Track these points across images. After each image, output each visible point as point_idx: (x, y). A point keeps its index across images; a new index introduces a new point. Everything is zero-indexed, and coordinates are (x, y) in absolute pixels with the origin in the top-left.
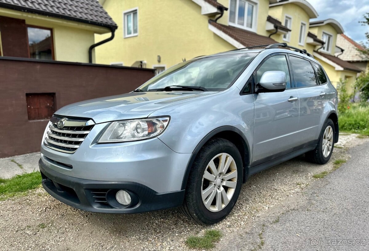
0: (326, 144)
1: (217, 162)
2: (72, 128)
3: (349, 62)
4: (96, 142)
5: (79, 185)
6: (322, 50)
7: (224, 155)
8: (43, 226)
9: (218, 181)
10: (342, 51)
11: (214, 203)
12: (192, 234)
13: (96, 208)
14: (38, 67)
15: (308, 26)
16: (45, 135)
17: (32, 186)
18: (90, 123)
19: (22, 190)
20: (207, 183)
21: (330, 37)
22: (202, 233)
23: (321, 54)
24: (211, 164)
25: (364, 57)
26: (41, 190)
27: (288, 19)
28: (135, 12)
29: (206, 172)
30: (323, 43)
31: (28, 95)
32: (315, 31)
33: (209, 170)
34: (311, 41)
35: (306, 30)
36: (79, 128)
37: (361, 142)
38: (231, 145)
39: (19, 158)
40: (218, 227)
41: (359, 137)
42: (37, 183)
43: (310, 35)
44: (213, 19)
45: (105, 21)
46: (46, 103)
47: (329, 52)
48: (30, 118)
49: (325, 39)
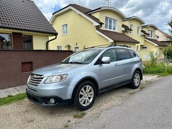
0: (136, 81)
1: (85, 89)
2: (37, 78)
3: (162, 42)
4: (44, 83)
5: (38, 97)
6: (148, 37)
7: (88, 86)
8: (27, 111)
9: (86, 95)
10: (158, 37)
11: (84, 103)
12: (76, 114)
13: (44, 104)
14: (26, 52)
15: (141, 27)
16: (28, 80)
17: (23, 98)
18: (42, 77)
19: (19, 99)
20: (81, 96)
21: (152, 31)
22: (80, 113)
23: (148, 39)
24: (83, 89)
25: (169, 40)
26: (26, 99)
27: (131, 25)
28: (66, 25)
29: (81, 92)
30: (148, 35)
31: (22, 63)
32: (144, 29)
33: (82, 91)
34: (143, 34)
35: (140, 29)
36: (39, 78)
37: (158, 79)
38: (90, 82)
39: (18, 88)
40: (86, 111)
41: (158, 77)
42: (25, 97)
43: (142, 31)
44: (98, 28)
45: (53, 32)
46: (29, 66)
47: (152, 38)
48: (22, 72)
49: (150, 33)
